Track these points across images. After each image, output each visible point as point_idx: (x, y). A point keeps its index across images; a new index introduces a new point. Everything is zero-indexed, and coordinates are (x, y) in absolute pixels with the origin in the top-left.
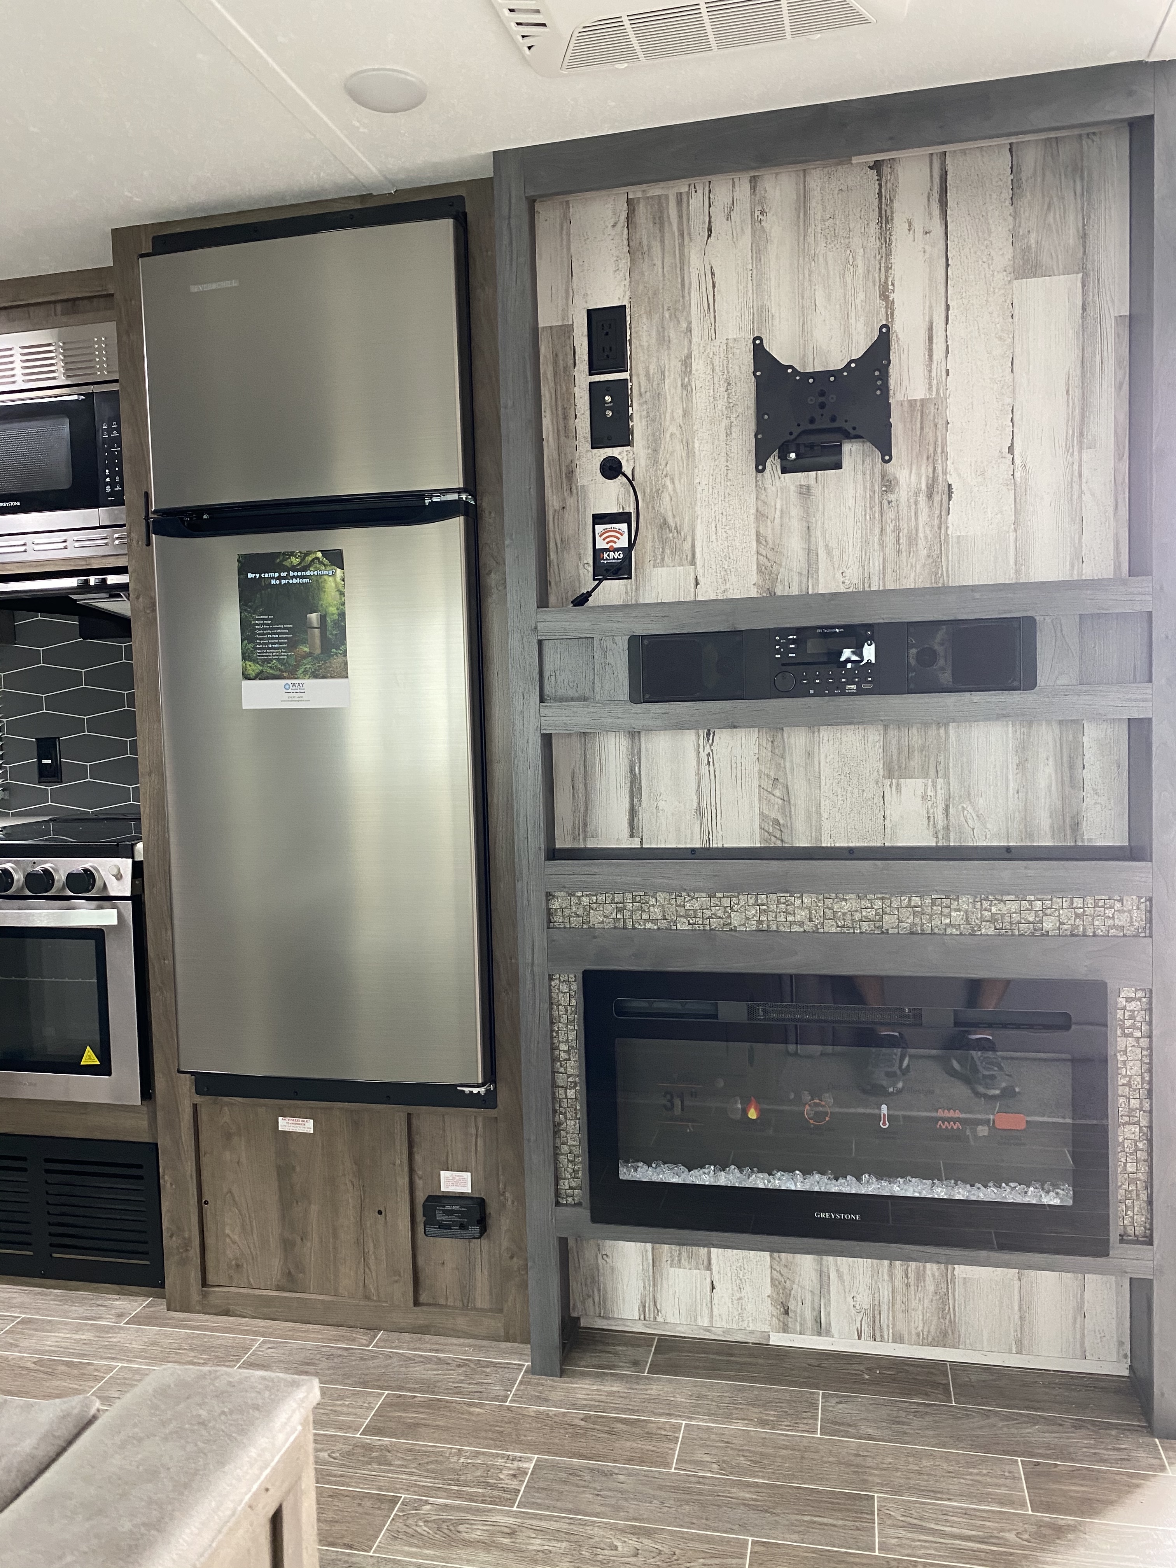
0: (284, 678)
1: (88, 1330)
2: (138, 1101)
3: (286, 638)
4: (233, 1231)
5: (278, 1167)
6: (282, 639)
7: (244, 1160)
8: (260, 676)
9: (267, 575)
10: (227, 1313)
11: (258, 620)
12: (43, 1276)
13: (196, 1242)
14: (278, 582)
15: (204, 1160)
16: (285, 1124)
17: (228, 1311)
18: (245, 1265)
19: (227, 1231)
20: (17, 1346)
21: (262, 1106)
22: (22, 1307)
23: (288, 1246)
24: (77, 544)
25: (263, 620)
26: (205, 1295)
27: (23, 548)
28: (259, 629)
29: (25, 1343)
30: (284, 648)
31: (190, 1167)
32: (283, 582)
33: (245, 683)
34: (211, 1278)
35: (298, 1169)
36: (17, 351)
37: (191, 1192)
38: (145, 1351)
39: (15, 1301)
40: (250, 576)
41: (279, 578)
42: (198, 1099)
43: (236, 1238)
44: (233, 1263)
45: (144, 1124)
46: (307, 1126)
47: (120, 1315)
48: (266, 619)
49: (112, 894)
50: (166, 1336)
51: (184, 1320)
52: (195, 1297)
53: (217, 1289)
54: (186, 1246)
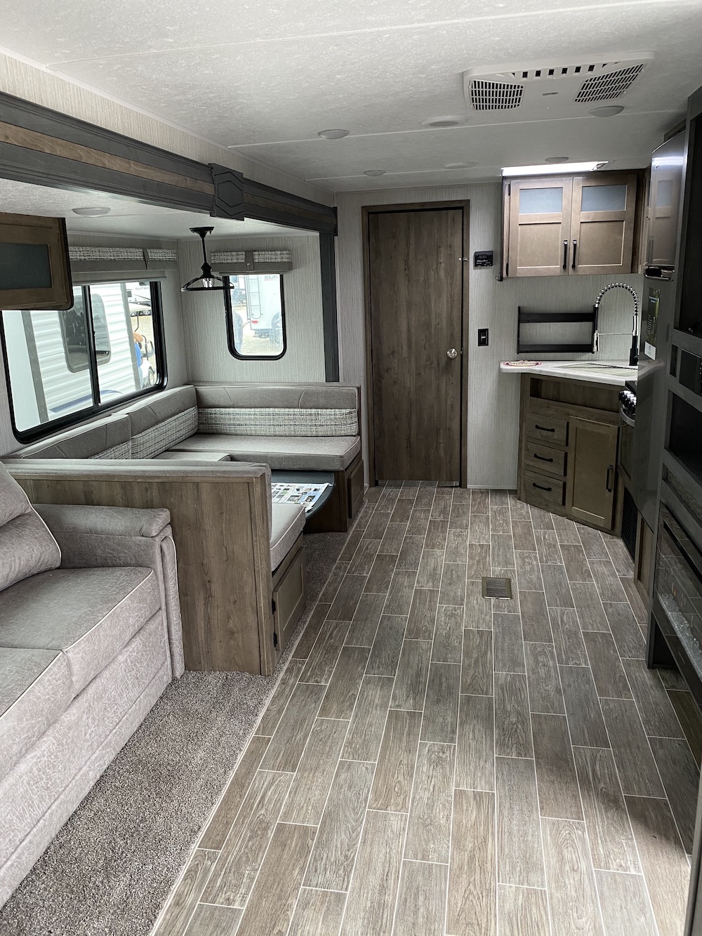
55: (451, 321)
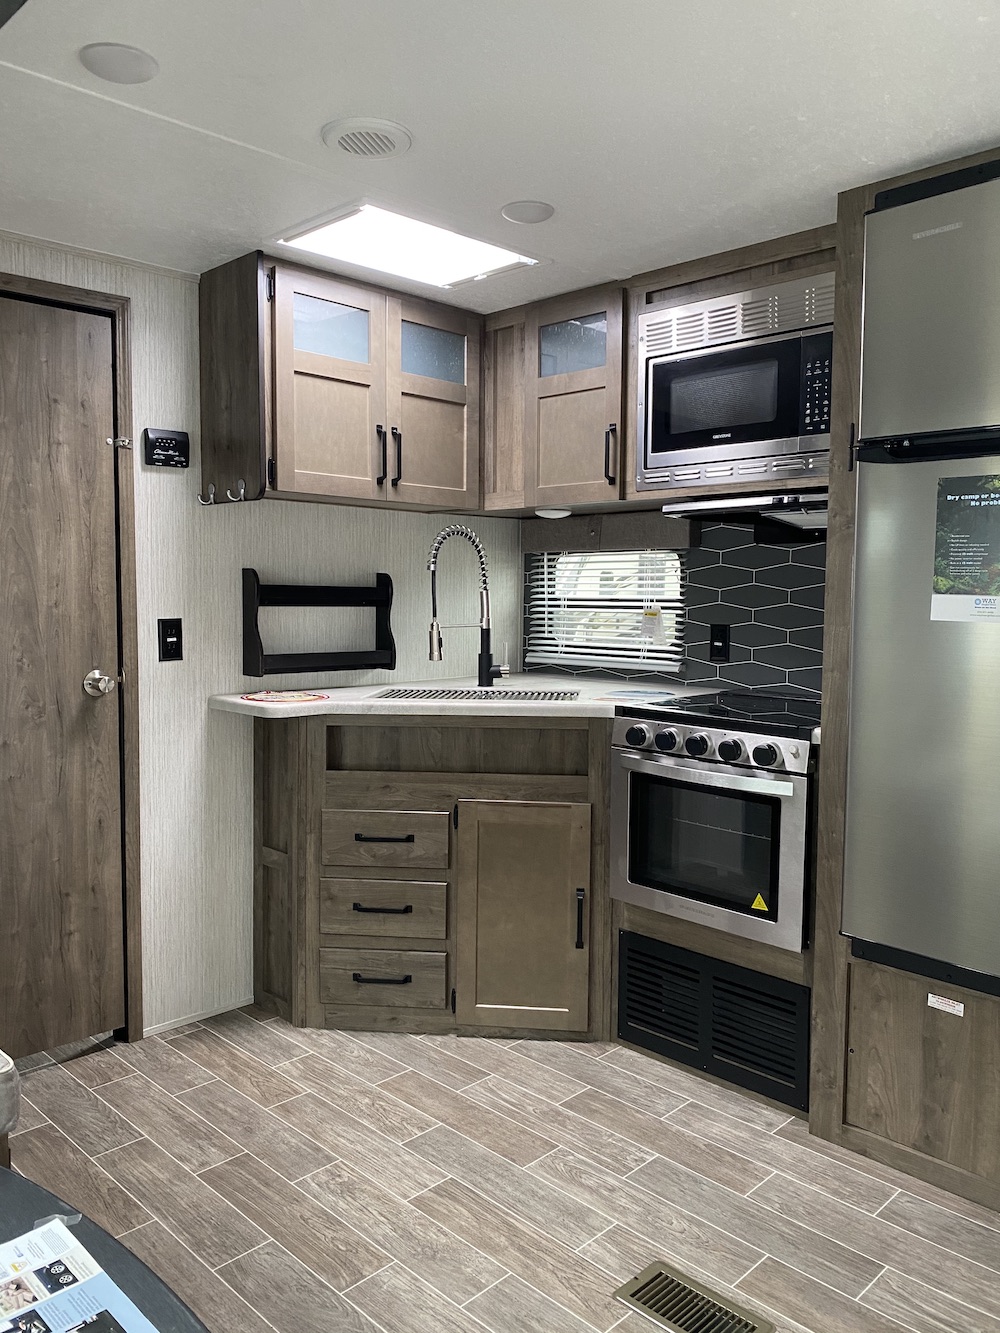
0: (975, 594)
1: (745, 1131)
2: (798, 949)
3: (980, 556)
4: (875, 1083)
5: (925, 1040)
6: (978, 556)
7: (891, 1023)
8: (950, 591)
9: (967, 497)
10: (864, 1153)
11: (954, 539)
12: (705, 1070)
13: (840, 1082)
14: (978, 503)
15: (853, 1013)
16: (933, 1001)
17: (866, 1152)
18: (884, 1117)
19: (870, 1082)
20: (690, 1126)
21: (914, 982)
22: (692, 1093)
23: (927, 1113)
24: (741, 472)
25: (960, 538)
26: (845, 1131)
27: (697, 476)
28: (954, 548)
29: (696, 1125)
30: (978, 565)
31: (840, 1016)
32: (983, 503)
33: (935, 597)
34: (851, 1118)
35: (944, 1045)
36: (706, 315)
37: (839, 1039)
38: (794, 1165)
39: (683, 1085)
40: (949, 498)
41: (980, 500)
42: (853, 960)
43: (877, 1090)
44: (873, 1111)
45: (801, 969)
46: (958, 1009)
47: (770, 1125)
48: (963, 538)
49: (788, 769)
50: (813, 1158)
51: (824, 1147)
52: (836, 1130)
53: (854, 1129)
54: (831, 1083)
55: (92, 596)
